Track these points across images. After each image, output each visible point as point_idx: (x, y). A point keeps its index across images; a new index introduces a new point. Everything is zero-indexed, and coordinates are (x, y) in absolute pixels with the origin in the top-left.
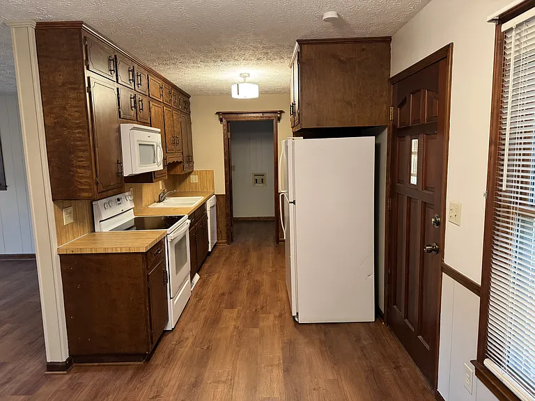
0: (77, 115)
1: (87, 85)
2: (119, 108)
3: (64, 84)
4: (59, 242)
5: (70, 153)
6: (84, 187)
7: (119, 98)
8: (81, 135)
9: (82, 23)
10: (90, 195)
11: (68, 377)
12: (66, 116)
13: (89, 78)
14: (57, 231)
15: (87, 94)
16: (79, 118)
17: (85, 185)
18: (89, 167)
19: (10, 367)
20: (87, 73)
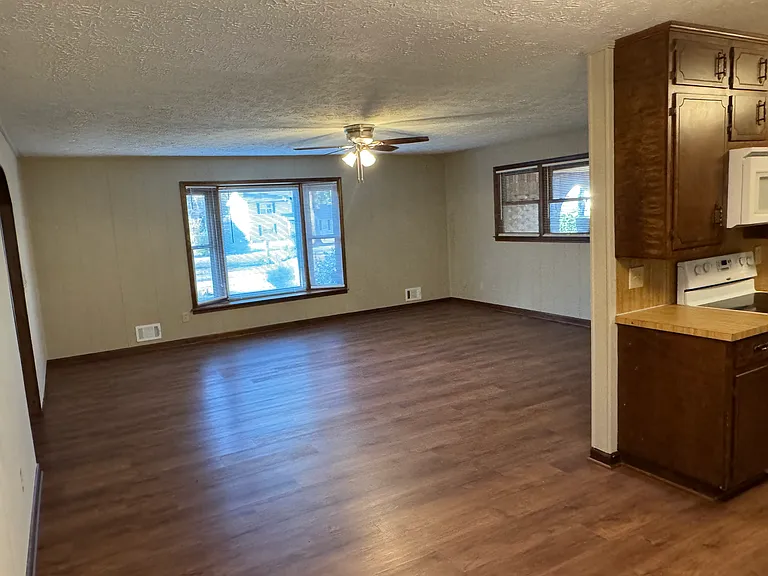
0: (653, 147)
1: (670, 106)
2: (730, 127)
3: (640, 111)
4: (619, 310)
5: (641, 198)
6: (653, 242)
7: (730, 111)
8: (656, 174)
9: (670, 23)
10: (660, 252)
11: (612, 473)
12: (640, 150)
13: (674, 95)
14: (618, 295)
15: (670, 118)
16: (654, 152)
17: (655, 239)
18: (663, 216)
19: (556, 438)
20: (672, 90)
